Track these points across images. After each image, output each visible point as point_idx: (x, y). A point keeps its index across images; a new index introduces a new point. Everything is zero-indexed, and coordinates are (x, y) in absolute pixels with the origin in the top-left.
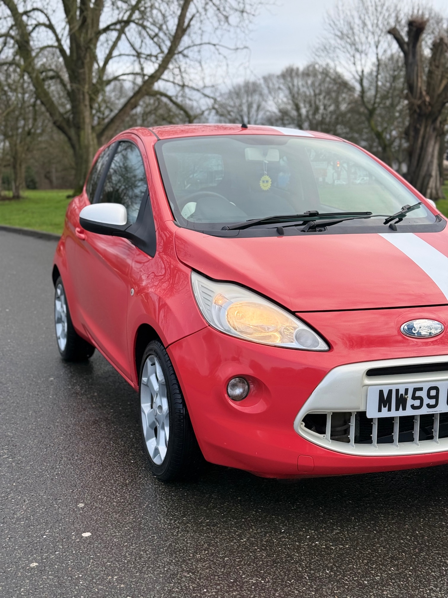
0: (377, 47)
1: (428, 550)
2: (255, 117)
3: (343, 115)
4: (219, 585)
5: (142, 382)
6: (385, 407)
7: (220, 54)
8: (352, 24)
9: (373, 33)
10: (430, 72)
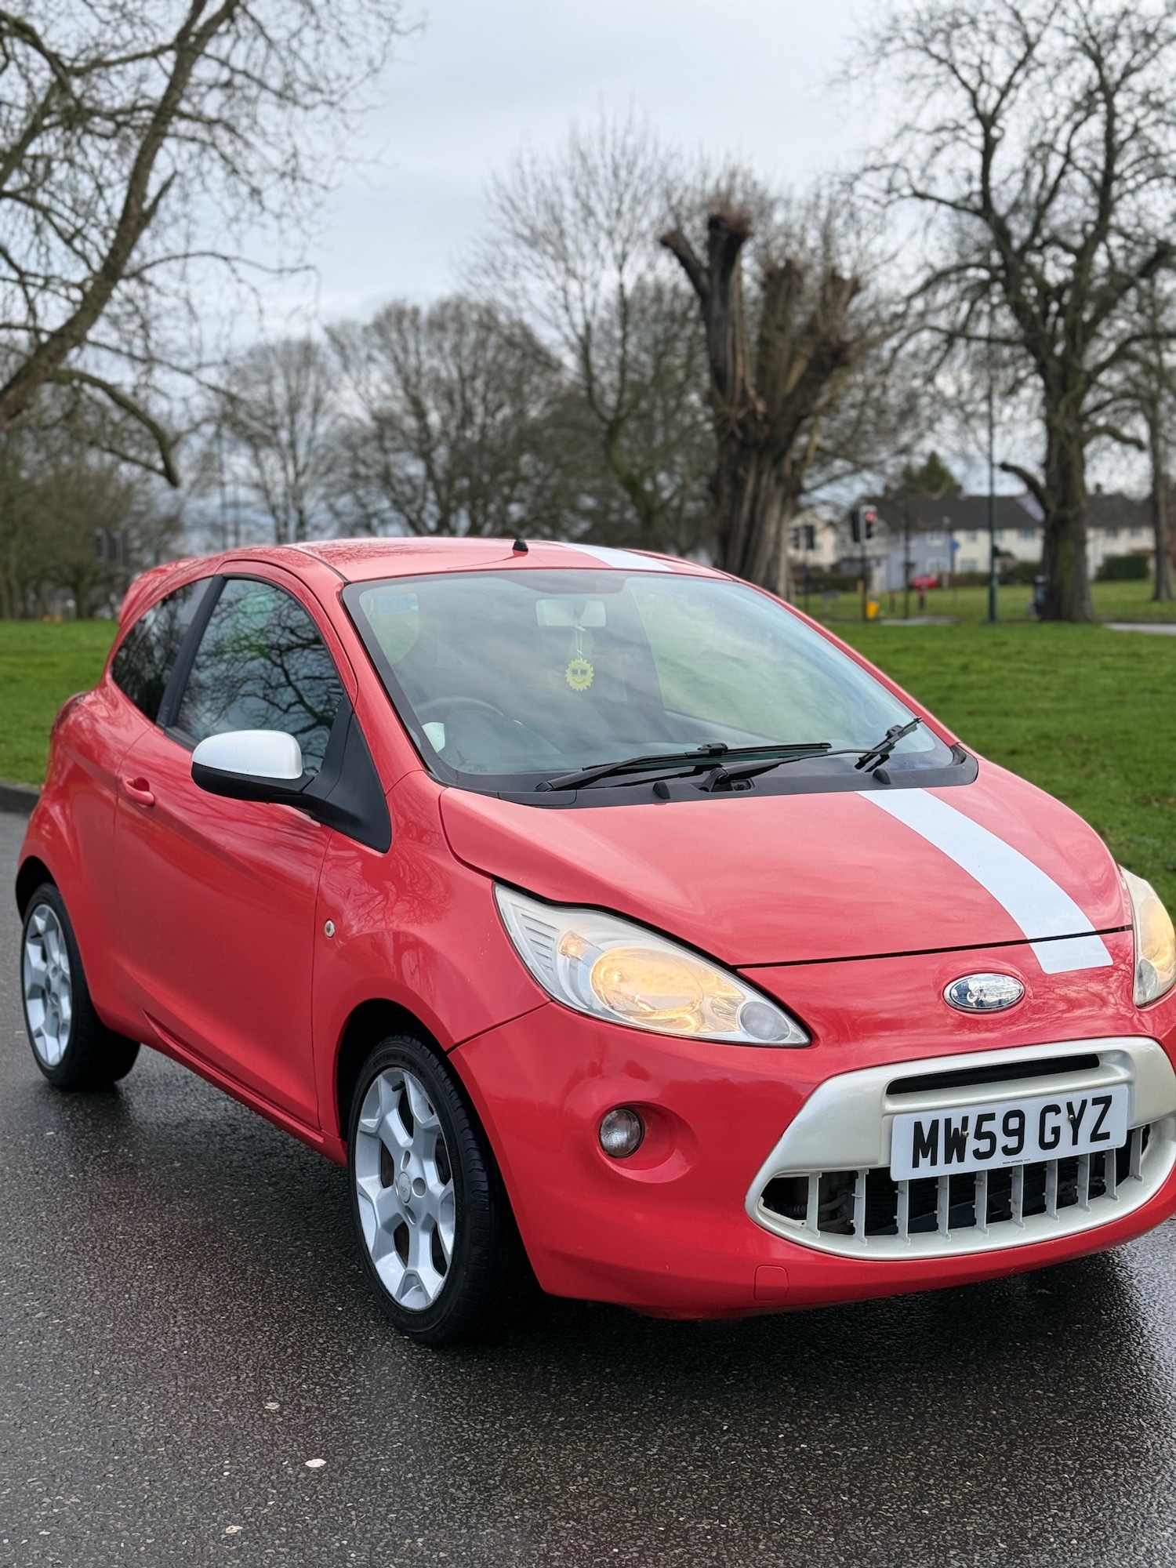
0: (620, 268)
1: (1026, 1444)
2: (308, 428)
3: (536, 428)
4: (639, 1537)
5: (360, 1128)
6: (925, 1156)
7: (240, 281)
8: (557, 210)
9: (610, 233)
10: (764, 342)
